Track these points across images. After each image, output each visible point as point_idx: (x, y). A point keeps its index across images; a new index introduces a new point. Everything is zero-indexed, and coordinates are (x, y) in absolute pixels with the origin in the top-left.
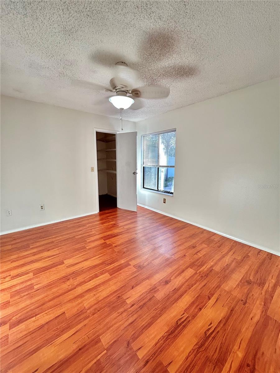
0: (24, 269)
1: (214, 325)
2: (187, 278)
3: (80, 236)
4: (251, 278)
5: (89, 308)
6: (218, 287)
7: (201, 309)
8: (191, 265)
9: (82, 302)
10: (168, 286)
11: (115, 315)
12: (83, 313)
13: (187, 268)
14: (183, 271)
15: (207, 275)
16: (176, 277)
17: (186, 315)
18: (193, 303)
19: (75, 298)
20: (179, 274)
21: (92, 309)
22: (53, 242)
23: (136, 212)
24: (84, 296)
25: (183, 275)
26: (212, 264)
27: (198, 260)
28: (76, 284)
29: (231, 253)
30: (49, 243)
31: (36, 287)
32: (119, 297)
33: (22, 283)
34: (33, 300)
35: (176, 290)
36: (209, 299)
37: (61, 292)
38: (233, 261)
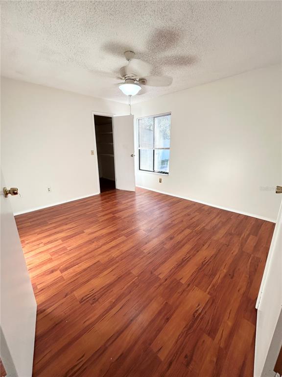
0: (52, 238)
1: (208, 259)
2: (186, 235)
3: (90, 213)
4: (232, 232)
5: (116, 258)
6: (209, 238)
7: (198, 251)
8: (188, 227)
9: (110, 254)
10: (172, 241)
11: (137, 259)
12: (113, 260)
13: (185, 229)
14: (183, 231)
15: (201, 232)
16: (178, 235)
17: (188, 255)
18: (192, 249)
19: (104, 252)
20: (180, 233)
21: (119, 258)
22: (67, 218)
23: (135, 192)
24: (110, 251)
25: (183, 233)
26: (204, 225)
27: (193, 223)
28: (100, 244)
29: (218, 217)
30: (64, 219)
31: (68, 248)
32: (137, 249)
33: (56, 247)
34: (71, 256)
35: (179, 243)
36: (204, 245)
37: (90, 250)
38: (219, 223)
